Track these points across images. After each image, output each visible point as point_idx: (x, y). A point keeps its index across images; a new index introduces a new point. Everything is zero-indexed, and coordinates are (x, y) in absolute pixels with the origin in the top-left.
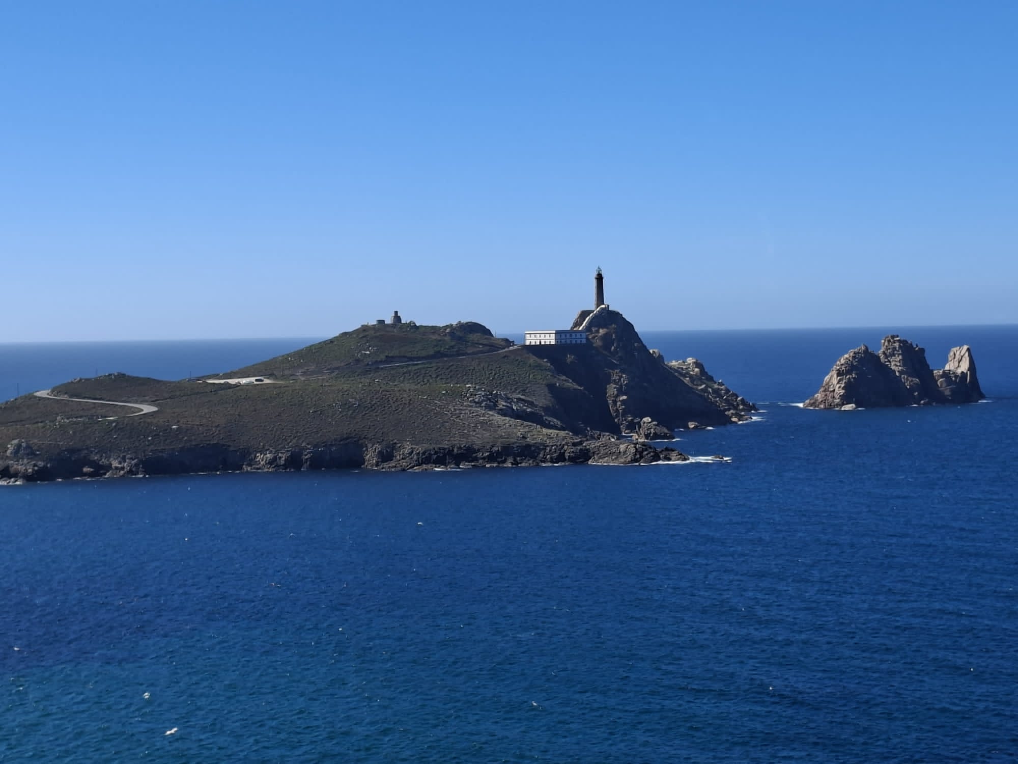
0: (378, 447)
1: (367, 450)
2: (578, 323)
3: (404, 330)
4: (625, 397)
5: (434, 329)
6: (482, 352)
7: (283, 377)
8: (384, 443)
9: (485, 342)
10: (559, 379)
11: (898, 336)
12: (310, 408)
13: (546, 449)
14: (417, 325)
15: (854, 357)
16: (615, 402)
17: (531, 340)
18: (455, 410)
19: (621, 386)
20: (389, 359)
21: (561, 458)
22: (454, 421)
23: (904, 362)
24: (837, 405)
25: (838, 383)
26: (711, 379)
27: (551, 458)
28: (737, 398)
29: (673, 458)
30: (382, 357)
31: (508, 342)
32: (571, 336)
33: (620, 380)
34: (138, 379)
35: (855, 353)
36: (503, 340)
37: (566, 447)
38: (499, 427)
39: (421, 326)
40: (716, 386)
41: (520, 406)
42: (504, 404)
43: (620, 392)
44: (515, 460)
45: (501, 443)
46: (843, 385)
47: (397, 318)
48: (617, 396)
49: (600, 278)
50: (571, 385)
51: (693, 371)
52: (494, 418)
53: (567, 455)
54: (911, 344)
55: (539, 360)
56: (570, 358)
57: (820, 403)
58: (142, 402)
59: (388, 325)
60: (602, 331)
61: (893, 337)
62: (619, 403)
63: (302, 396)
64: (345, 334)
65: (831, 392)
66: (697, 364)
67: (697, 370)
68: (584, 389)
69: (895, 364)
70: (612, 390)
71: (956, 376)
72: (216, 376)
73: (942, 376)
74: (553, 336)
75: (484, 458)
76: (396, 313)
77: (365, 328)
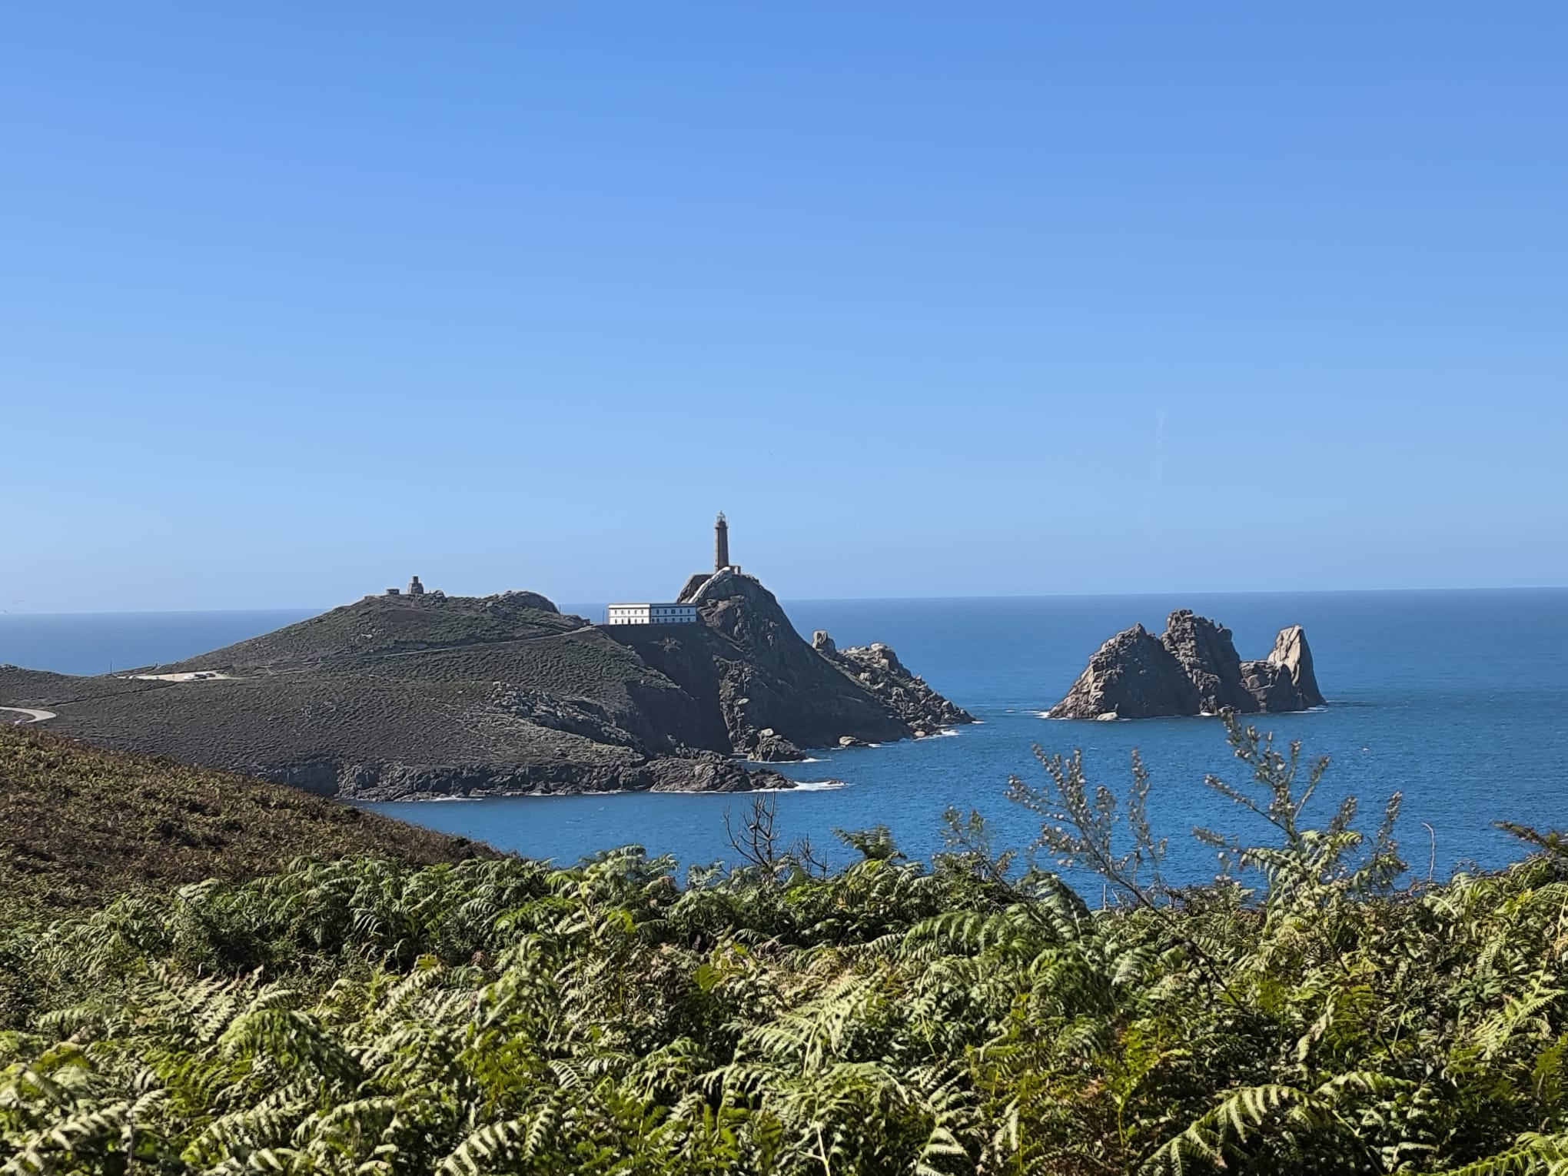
0: (359, 769)
1: (343, 772)
2: (686, 595)
3: (425, 604)
4: (745, 700)
5: (469, 602)
6: (536, 635)
7: (245, 671)
8: (368, 762)
9: (544, 621)
10: (645, 674)
11: (1191, 612)
12: (269, 714)
13: (592, 771)
14: (447, 596)
15: (1121, 643)
16: (731, 707)
17: (616, 618)
18: (472, 717)
19: (742, 683)
20: (399, 646)
21: (613, 783)
22: (468, 731)
23: (1198, 651)
24: (1093, 713)
25: (1095, 681)
26: (906, 674)
27: (598, 783)
28: (941, 703)
29: (768, 785)
30: (390, 642)
31: (578, 621)
32: (673, 612)
33: (740, 675)
34: (35, 673)
35: (1123, 636)
36: (571, 618)
37: (621, 769)
38: (530, 740)
39: (453, 598)
40: (911, 685)
41: (568, 713)
42: (545, 708)
43: (740, 692)
44: (547, 786)
45: (530, 762)
46: (1101, 684)
47: (417, 586)
48: (734, 699)
49: (722, 528)
50: (663, 682)
51: (878, 662)
52: (525, 728)
53: (621, 780)
54: (1212, 625)
55: (619, 647)
56: (669, 644)
57: (1069, 711)
58: (35, 707)
59: (402, 597)
60: (722, 605)
61: (1183, 613)
62: (736, 709)
63: (259, 698)
64: (341, 609)
65: (1084, 694)
66: (885, 653)
67: (884, 661)
68: (682, 688)
69: (1185, 654)
70: (727, 688)
71: (1274, 672)
72: (150, 670)
73: (1253, 671)
74: (646, 612)
75: (504, 784)
76: (416, 579)
77: (369, 602)
